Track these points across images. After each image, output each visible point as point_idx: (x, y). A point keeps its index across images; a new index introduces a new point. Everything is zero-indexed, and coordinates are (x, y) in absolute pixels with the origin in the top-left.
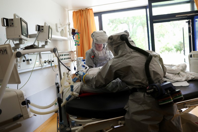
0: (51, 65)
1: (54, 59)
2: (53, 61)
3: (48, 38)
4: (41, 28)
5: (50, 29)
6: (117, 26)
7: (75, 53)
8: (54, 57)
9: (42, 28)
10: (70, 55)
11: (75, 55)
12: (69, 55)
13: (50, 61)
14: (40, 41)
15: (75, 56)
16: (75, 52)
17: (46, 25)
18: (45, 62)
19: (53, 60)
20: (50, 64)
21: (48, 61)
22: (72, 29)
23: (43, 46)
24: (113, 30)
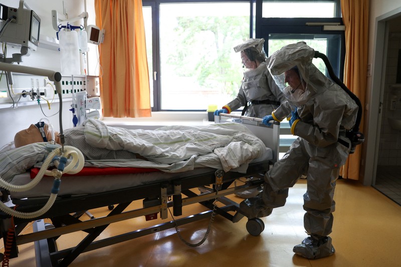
0: (39, 102)
1: (45, 90)
2: (42, 94)
3: (30, 40)
4: (10, 14)
5: (33, 18)
6: (193, 35)
7: (97, 82)
8: (45, 85)
9: (13, 13)
10: (85, 84)
11: (97, 84)
12: (83, 83)
13: (35, 92)
14: (9, 44)
15: (96, 87)
16: (97, 80)
17: (24, 7)
18: (24, 95)
19: (43, 92)
20: (36, 99)
21: (31, 93)
22: (92, 28)
23: (17, 58)
24: (185, 42)
